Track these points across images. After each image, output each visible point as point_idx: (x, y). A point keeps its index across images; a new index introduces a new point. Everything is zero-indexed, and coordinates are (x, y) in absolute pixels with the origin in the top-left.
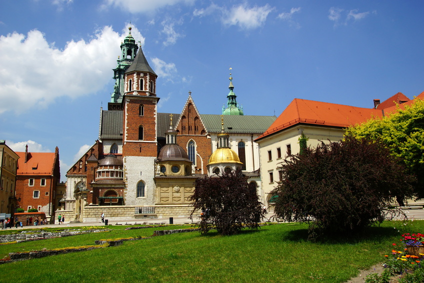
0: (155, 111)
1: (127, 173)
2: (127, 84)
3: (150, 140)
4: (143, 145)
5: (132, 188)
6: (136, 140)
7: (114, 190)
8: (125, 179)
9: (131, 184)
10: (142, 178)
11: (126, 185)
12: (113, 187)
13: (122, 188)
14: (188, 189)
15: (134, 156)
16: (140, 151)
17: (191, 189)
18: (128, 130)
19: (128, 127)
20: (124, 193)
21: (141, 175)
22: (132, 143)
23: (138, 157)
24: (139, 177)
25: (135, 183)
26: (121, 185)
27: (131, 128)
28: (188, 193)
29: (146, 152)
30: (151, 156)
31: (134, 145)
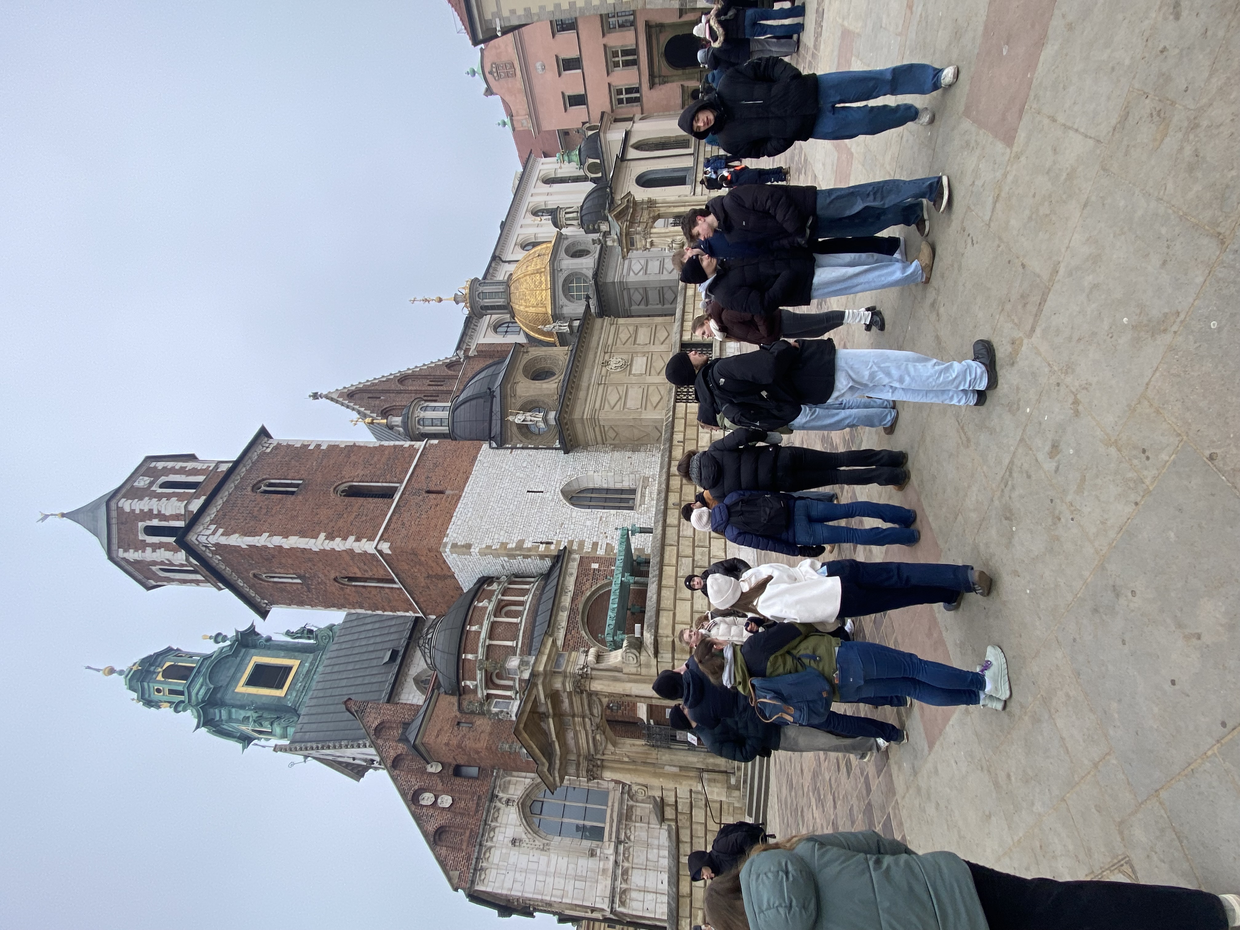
3: (409, 463)
4: (420, 484)
5: (588, 523)
6: (389, 508)
7: (584, 599)
8: (543, 549)
9: (572, 526)
10: (555, 491)
11: (575, 547)
12: (573, 600)
13: (584, 562)
14: (624, 336)
15: (455, 514)
16: (442, 492)
17: (626, 330)
18: (336, 533)
19: (319, 534)
20: (609, 555)
21: (542, 492)
22: (394, 520)
23: (461, 501)
24: (550, 499)
25: (569, 512)
26: (569, 566)
27: (331, 524)
28: (638, 337)
29: (453, 474)
30: (475, 458)
31: (406, 514)
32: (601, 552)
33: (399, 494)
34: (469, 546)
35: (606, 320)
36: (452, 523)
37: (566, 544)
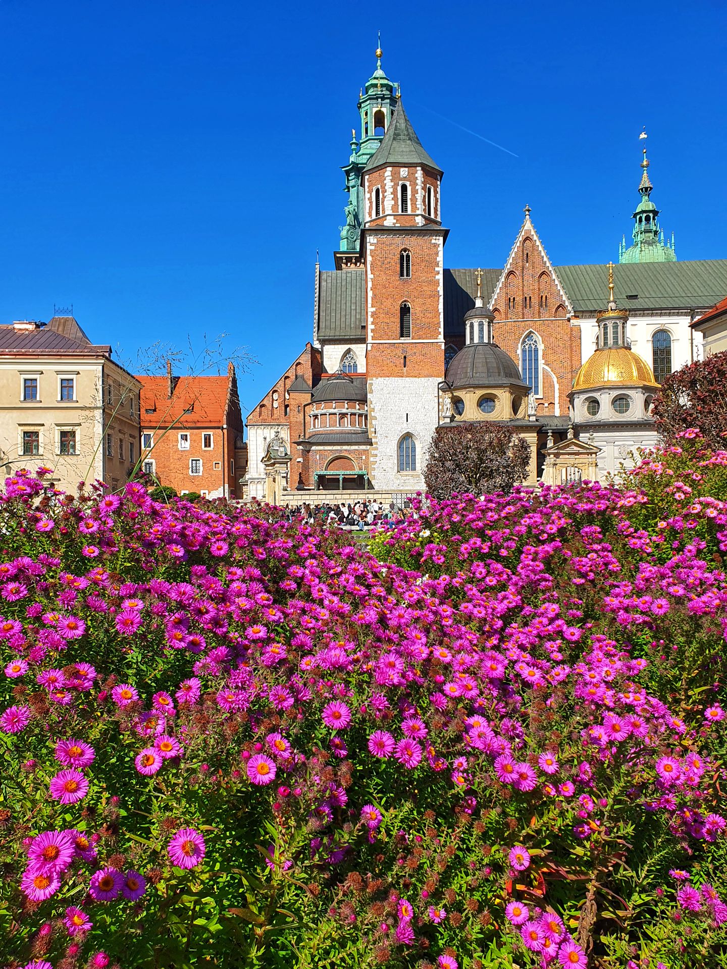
1: (375, 419)
2: (370, 199)
3: (427, 338)
4: (410, 351)
5: (388, 450)
6: (393, 339)
7: (347, 455)
8: (371, 430)
9: (386, 442)
10: (408, 428)
11: (374, 446)
12: (346, 450)
13: (366, 452)
15: (390, 378)
16: (405, 365)
18: (375, 316)
19: (376, 307)
20: (370, 463)
21: (407, 421)
22: (385, 345)
23: (399, 378)
24: (403, 427)
25: (394, 439)
26: (363, 445)
27: (381, 311)
29: (417, 367)
30: (431, 376)
31: (389, 351)
32: (372, 459)
33: (403, 340)
34: (371, 392)
35: (534, 438)
36: (384, 378)
37: (375, 441)
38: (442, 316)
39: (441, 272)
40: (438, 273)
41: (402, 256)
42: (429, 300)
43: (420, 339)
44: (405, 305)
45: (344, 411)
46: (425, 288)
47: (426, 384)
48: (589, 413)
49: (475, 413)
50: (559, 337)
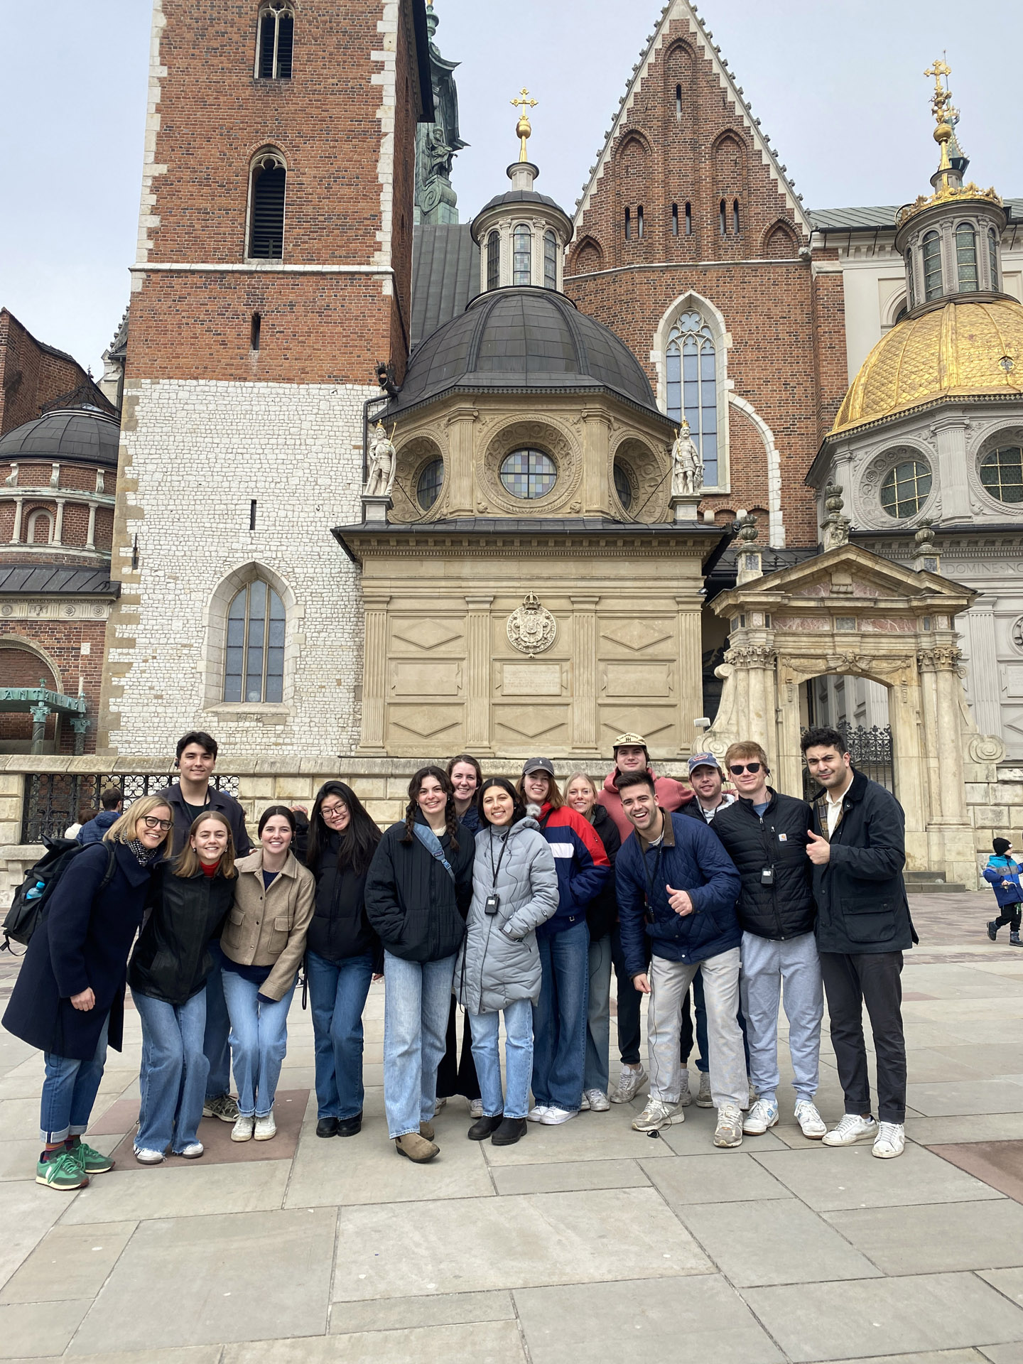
0: (378, 43)
1: (138, 513)
3: (334, 259)
4: (274, 298)
5: (177, 625)
6: (221, 261)
7: (25, 639)
8: (121, 554)
9: (171, 597)
10: (256, 551)
11: (125, 609)
12: (25, 622)
13: (96, 629)
14: (634, 632)
15: (202, 382)
16: (255, 343)
17: (657, 636)
18: (165, 190)
19: (165, 162)
20: (108, 670)
21: (252, 527)
22: (190, 279)
23: (232, 383)
24: (235, 546)
25: (202, 586)
26: (84, 605)
27: (187, 175)
28: (631, 668)
29: (299, 349)
30: (342, 380)
31: (203, 296)
32: (113, 655)
33: (254, 265)
34: (133, 426)
35: (692, 583)
36: (182, 382)
37: (133, 592)
38: (387, 197)
39: (391, 66)
40: (380, 67)
41: (268, 23)
42: (347, 147)
43: (310, 261)
44: (270, 163)
45: (46, 492)
46: (335, 112)
47: (323, 405)
48: (890, 511)
49: (479, 494)
50: (776, 311)
